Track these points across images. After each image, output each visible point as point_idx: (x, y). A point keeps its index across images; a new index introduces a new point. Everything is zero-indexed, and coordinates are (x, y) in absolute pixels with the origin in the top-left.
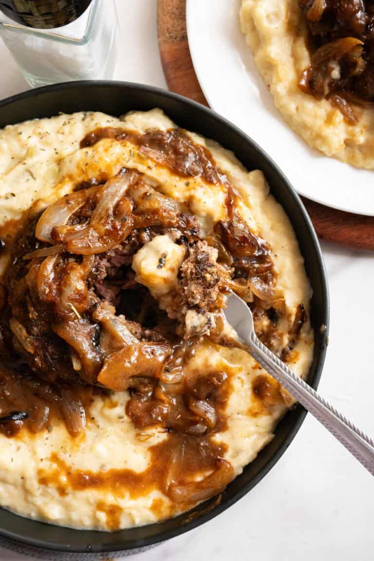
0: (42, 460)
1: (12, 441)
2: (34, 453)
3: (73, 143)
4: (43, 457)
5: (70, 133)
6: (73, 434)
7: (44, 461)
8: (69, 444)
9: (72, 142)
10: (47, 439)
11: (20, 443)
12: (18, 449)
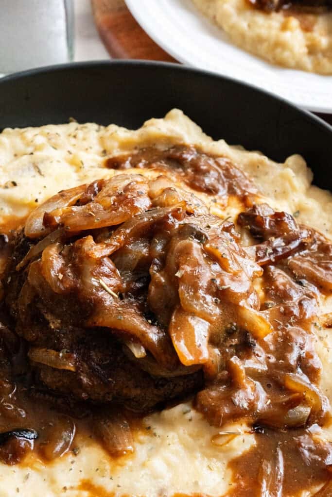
0: (65, 488)
1: (15, 468)
2: (53, 482)
3: (87, 149)
4: (68, 485)
5: (84, 139)
6: (114, 454)
7: (68, 491)
8: (108, 465)
9: (86, 147)
10: (72, 462)
11: (28, 471)
12: (27, 477)
